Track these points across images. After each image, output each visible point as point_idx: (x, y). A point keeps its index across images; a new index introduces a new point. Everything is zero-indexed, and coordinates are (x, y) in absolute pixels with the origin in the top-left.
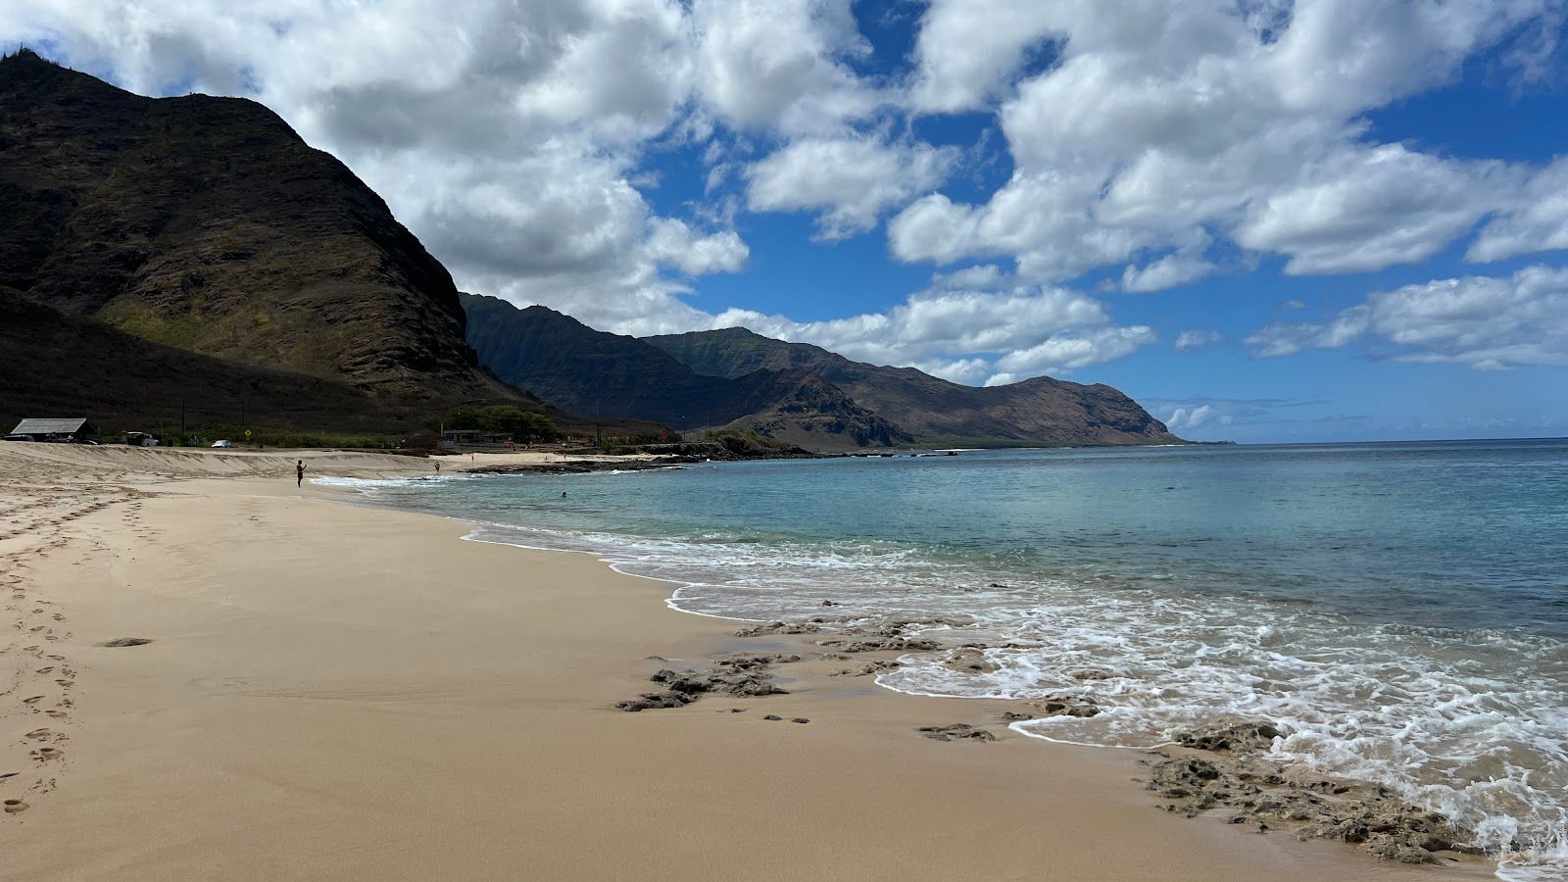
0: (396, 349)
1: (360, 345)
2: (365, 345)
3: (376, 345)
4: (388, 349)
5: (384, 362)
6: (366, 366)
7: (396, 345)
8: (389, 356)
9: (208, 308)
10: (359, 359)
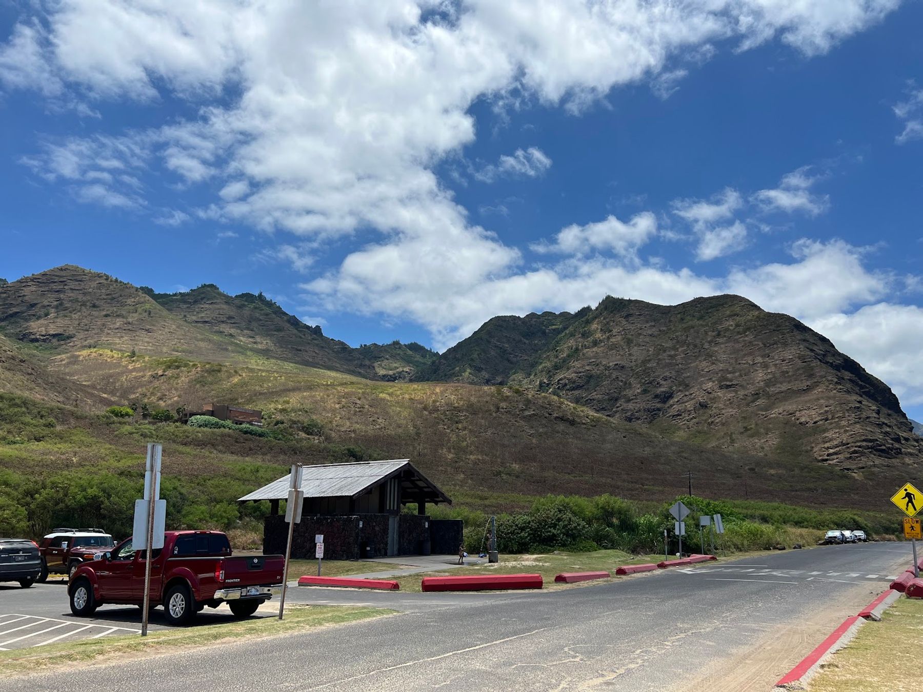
0: (864, 440)
1: (831, 440)
2: (835, 439)
3: (845, 438)
4: (858, 441)
5: (855, 452)
6: (839, 456)
7: (863, 438)
8: (860, 447)
9: (712, 422)
10: (831, 451)
